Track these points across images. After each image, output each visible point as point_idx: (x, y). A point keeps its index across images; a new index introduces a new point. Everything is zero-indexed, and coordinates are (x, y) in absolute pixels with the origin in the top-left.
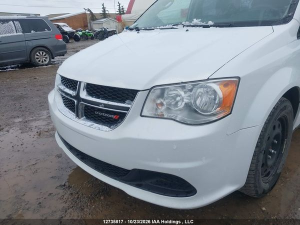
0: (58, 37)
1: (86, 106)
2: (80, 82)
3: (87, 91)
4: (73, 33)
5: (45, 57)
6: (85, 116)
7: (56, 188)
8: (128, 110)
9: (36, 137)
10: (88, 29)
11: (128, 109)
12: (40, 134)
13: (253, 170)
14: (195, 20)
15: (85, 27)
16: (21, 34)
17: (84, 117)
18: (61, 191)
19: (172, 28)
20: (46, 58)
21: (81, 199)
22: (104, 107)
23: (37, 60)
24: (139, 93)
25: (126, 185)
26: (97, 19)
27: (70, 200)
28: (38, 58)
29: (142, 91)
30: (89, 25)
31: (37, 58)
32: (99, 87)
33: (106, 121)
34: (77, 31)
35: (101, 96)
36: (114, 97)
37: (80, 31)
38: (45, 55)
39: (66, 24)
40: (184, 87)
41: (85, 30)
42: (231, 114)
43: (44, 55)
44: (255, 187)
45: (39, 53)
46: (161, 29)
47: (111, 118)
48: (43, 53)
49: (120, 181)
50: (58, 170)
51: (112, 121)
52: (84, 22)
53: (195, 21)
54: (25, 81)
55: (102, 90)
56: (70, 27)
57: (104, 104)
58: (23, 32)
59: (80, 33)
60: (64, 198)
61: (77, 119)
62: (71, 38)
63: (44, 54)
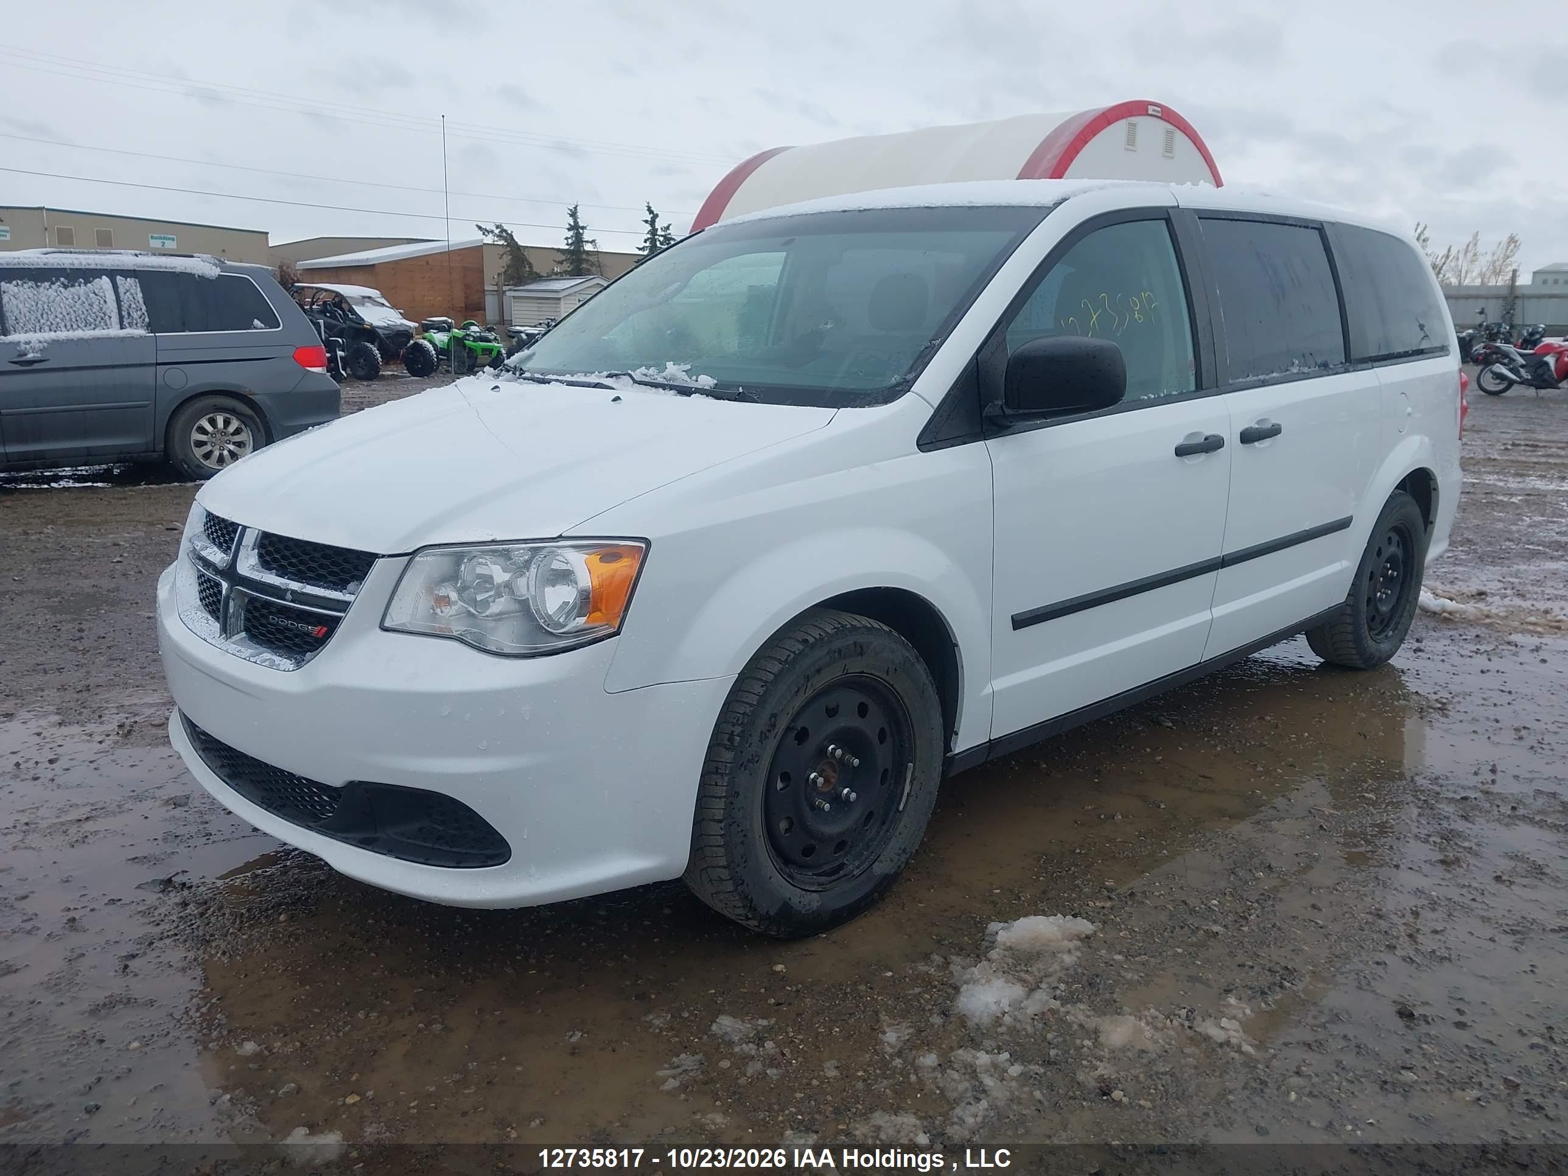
0: (304, 358)
1: (253, 600)
2: (245, 528)
3: (260, 556)
4: (406, 335)
5: (237, 438)
6: (247, 630)
7: (139, 887)
8: (344, 611)
9: (109, 742)
10: (483, 322)
11: (344, 606)
12: (129, 732)
13: (720, 821)
14: (670, 364)
15: (472, 309)
16: (141, 332)
17: (243, 634)
18: (152, 897)
19: (597, 386)
20: (239, 444)
21: (213, 919)
22: (292, 601)
23: (199, 452)
24: (379, 563)
25: (335, 841)
26: (537, 278)
27: (174, 918)
28: (204, 443)
29: (390, 556)
30: (490, 302)
31: (200, 444)
32: (308, 548)
33: (296, 645)
34: (426, 328)
35: (290, 569)
36: (321, 572)
37: (440, 329)
38: (237, 432)
39: (374, 293)
40: (506, 555)
41: (465, 327)
42: (617, 633)
43: (231, 429)
44: (738, 882)
45: (213, 422)
46: (570, 384)
47: (308, 634)
48: (227, 423)
49: (319, 832)
50: (160, 842)
51: (306, 643)
52: (467, 287)
53: (674, 370)
54: (124, 537)
55: (298, 551)
56: (394, 307)
57: (293, 592)
58: (151, 327)
59: (441, 338)
60: (156, 913)
61: (220, 641)
62: (390, 356)
63: (235, 424)
